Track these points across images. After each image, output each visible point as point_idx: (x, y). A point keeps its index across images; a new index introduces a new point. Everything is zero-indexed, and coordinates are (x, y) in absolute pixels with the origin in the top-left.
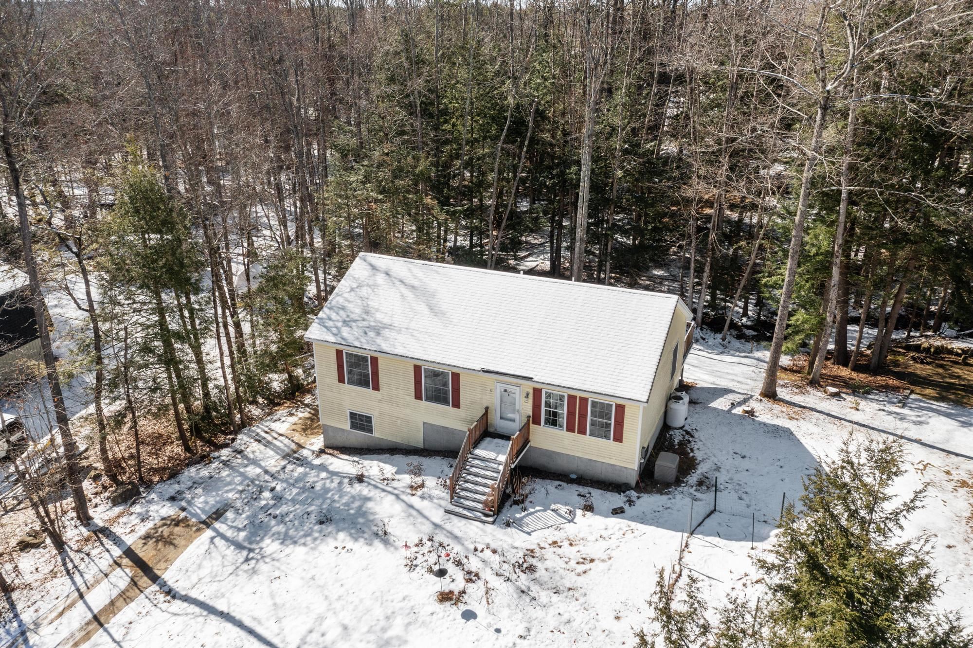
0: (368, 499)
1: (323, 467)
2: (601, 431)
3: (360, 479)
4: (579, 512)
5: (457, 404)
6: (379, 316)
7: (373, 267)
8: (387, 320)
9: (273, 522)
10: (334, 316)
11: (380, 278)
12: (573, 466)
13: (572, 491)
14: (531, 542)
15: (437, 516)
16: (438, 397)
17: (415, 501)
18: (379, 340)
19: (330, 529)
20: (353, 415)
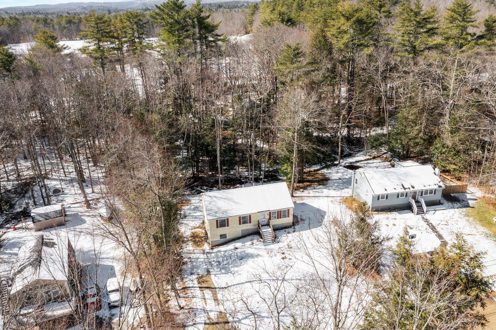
0: (244, 251)
1: (219, 251)
2: (284, 216)
3: (236, 248)
4: (288, 234)
5: (250, 222)
6: (223, 208)
7: (210, 197)
8: (226, 209)
9: (227, 266)
10: (211, 212)
11: (214, 199)
12: (279, 226)
13: (282, 231)
14: (285, 244)
15: (263, 247)
16: (245, 222)
17: (255, 247)
18: (228, 214)
19: (245, 260)
20: (221, 236)
